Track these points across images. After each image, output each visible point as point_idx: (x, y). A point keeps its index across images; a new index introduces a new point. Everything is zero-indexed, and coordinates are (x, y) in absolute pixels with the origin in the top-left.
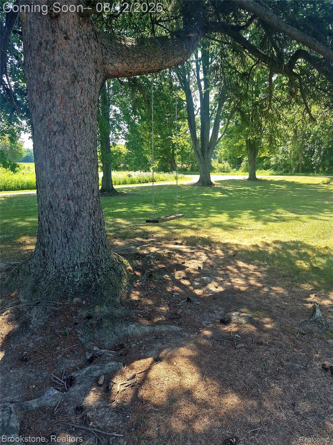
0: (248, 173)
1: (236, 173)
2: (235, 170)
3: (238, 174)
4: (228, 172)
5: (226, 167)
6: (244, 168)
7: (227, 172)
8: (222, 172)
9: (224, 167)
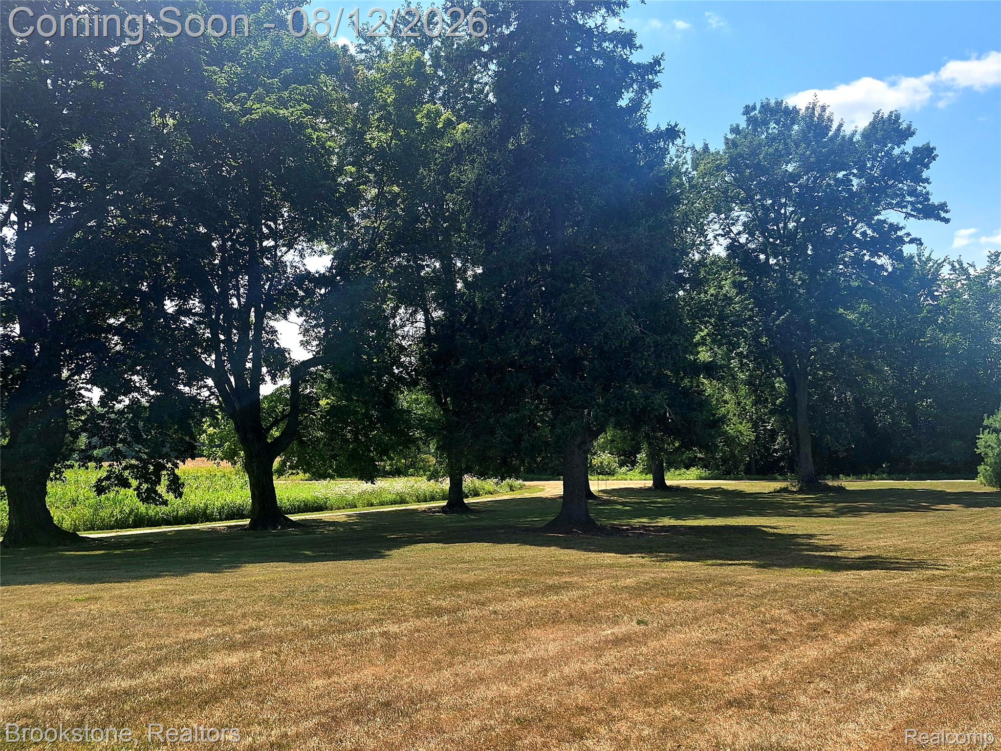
0: (650, 476)
1: (629, 477)
2: (624, 469)
3: (632, 478)
4: (611, 473)
5: (606, 463)
6: (644, 465)
7: (609, 474)
8: (599, 474)
9: (601, 463)
